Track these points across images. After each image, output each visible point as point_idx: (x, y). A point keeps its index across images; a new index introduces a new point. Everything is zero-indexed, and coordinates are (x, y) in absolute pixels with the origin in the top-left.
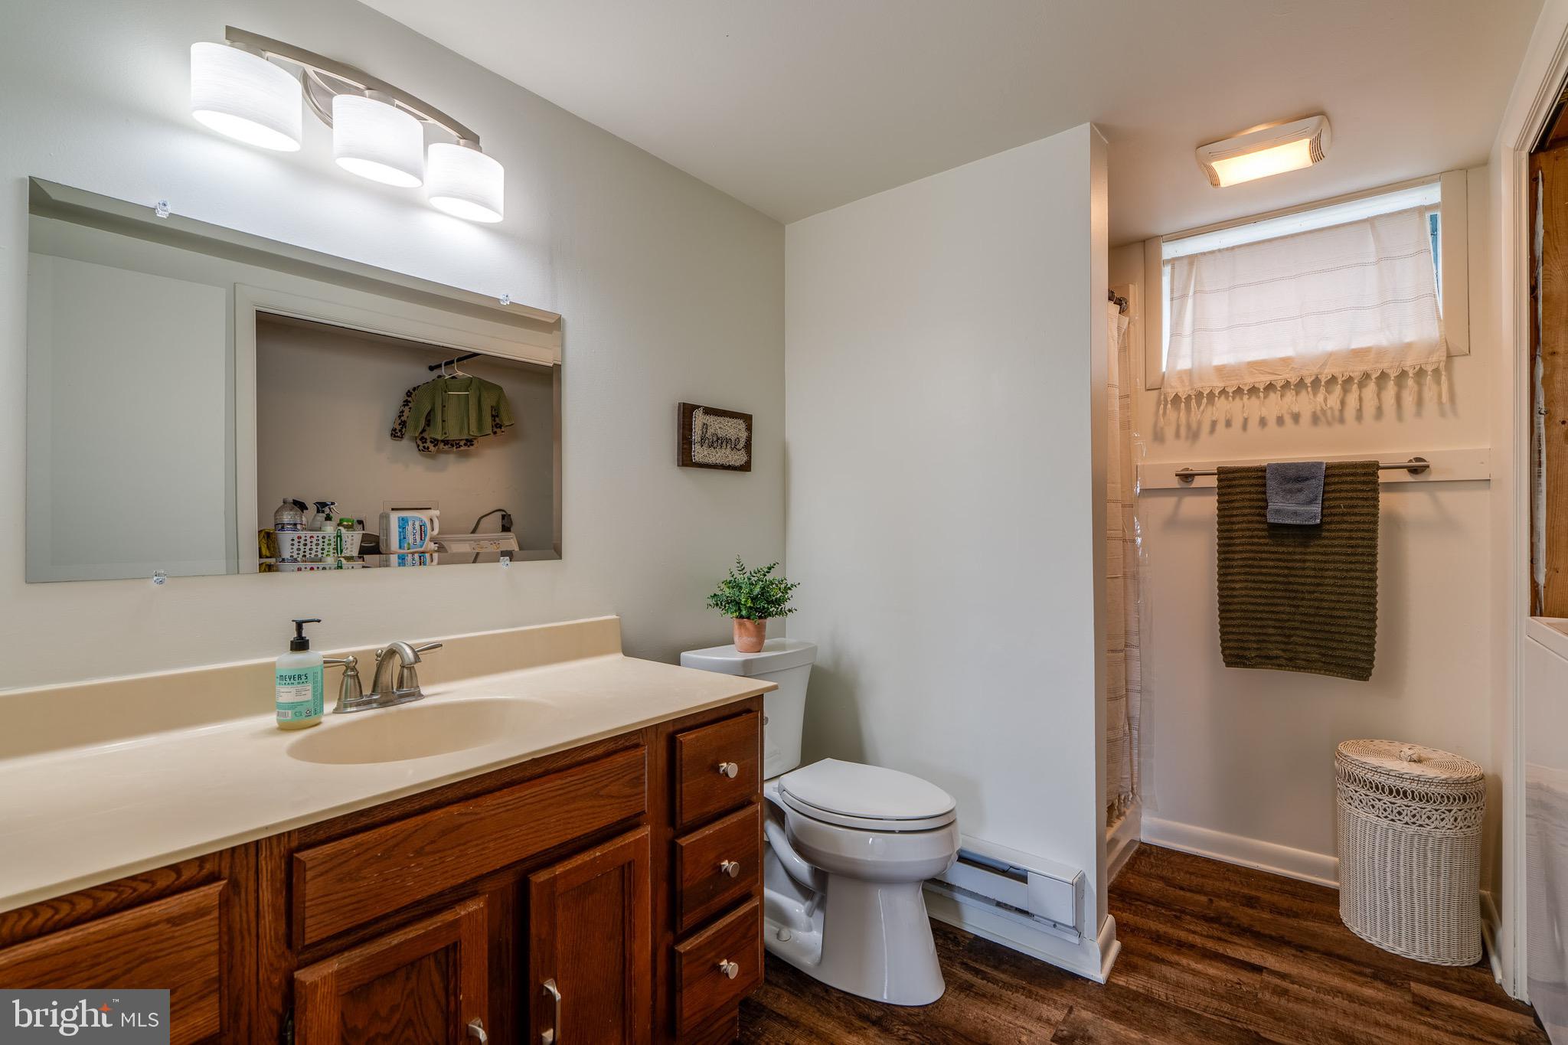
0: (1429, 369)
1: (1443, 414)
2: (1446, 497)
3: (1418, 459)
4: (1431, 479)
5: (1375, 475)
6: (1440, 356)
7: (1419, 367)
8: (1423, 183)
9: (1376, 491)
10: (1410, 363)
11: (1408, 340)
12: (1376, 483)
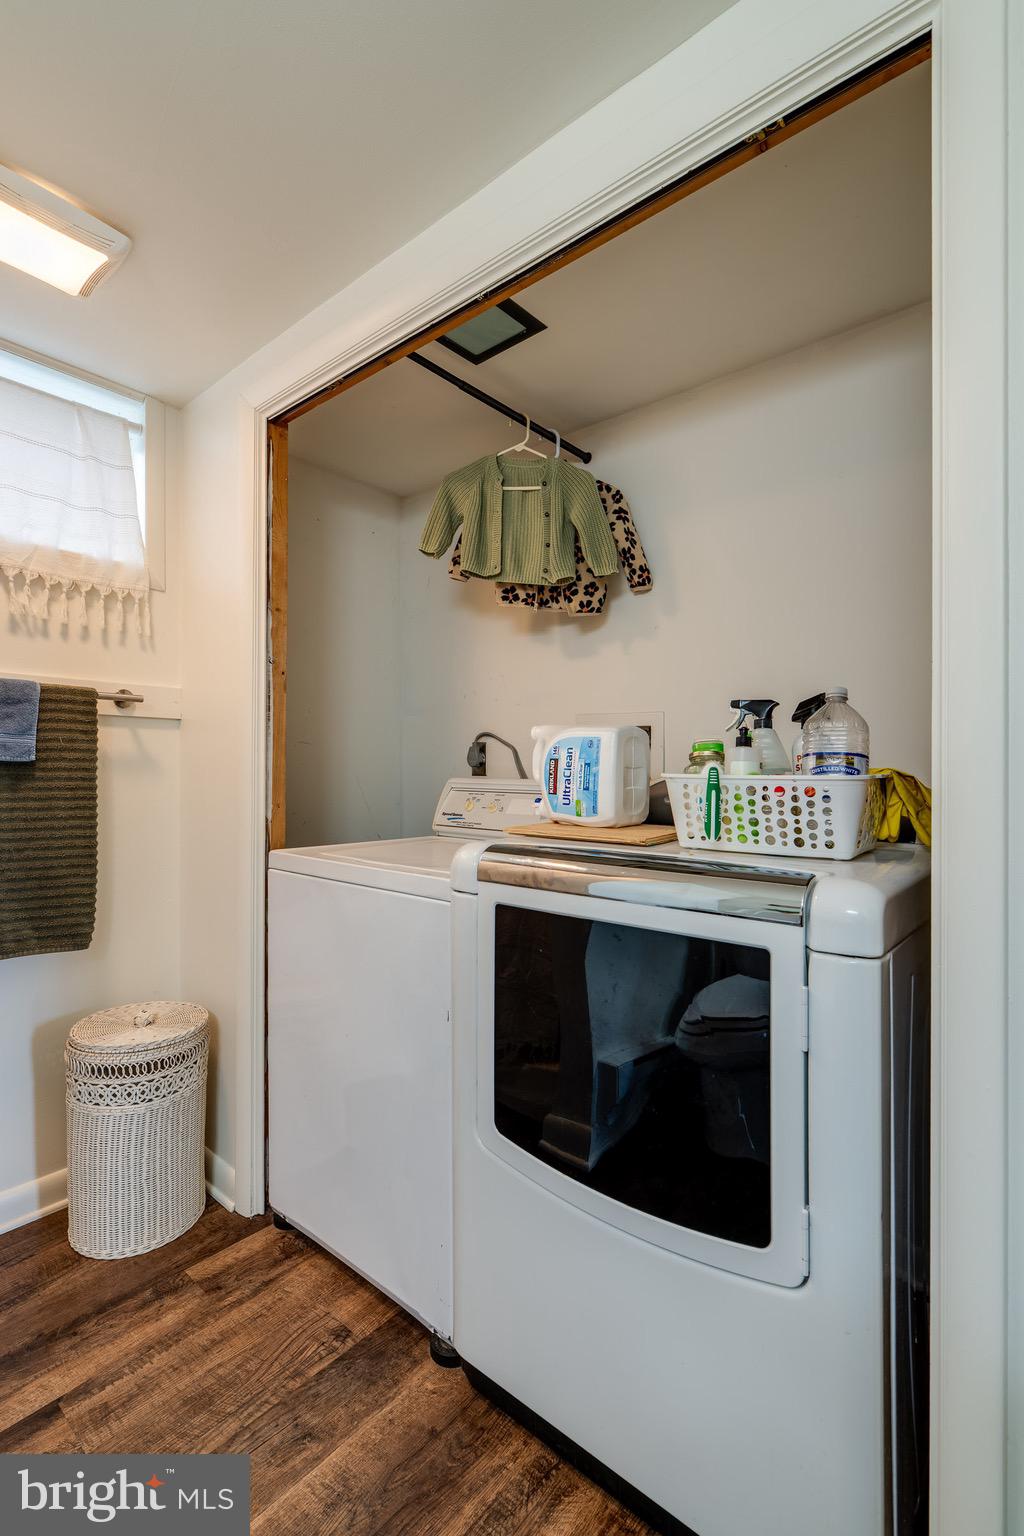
0: (137, 596)
1: (143, 647)
2: (147, 734)
3: (123, 692)
4: (137, 713)
5: (94, 704)
6: (143, 585)
7: (127, 591)
8: (130, 395)
9: (95, 722)
10: (118, 583)
11: (117, 558)
12: (94, 713)
